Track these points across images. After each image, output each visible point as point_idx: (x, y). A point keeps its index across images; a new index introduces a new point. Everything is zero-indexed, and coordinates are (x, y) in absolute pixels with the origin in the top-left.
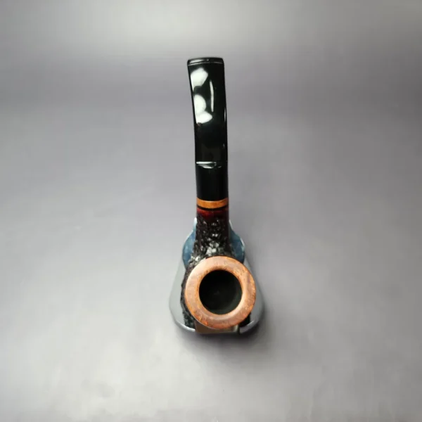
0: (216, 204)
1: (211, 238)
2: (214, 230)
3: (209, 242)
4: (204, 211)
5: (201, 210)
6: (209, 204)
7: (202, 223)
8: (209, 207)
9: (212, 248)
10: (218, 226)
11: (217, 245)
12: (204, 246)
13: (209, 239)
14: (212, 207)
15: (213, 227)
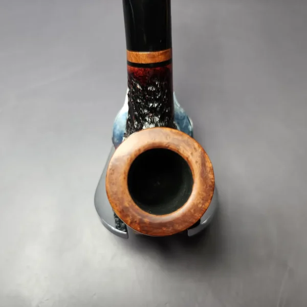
0: (154, 57)
1: (148, 109)
2: (151, 97)
3: (145, 115)
4: (136, 69)
5: (132, 68)
6: (144, 57)
7: (135, 87)
8: (143, 62)
9: (150, 124)
10: (158, 91)
11: (157, 119)
12: (139, 122)
13: (146, 111)
14: (149, 61)
15: (150, 93)
